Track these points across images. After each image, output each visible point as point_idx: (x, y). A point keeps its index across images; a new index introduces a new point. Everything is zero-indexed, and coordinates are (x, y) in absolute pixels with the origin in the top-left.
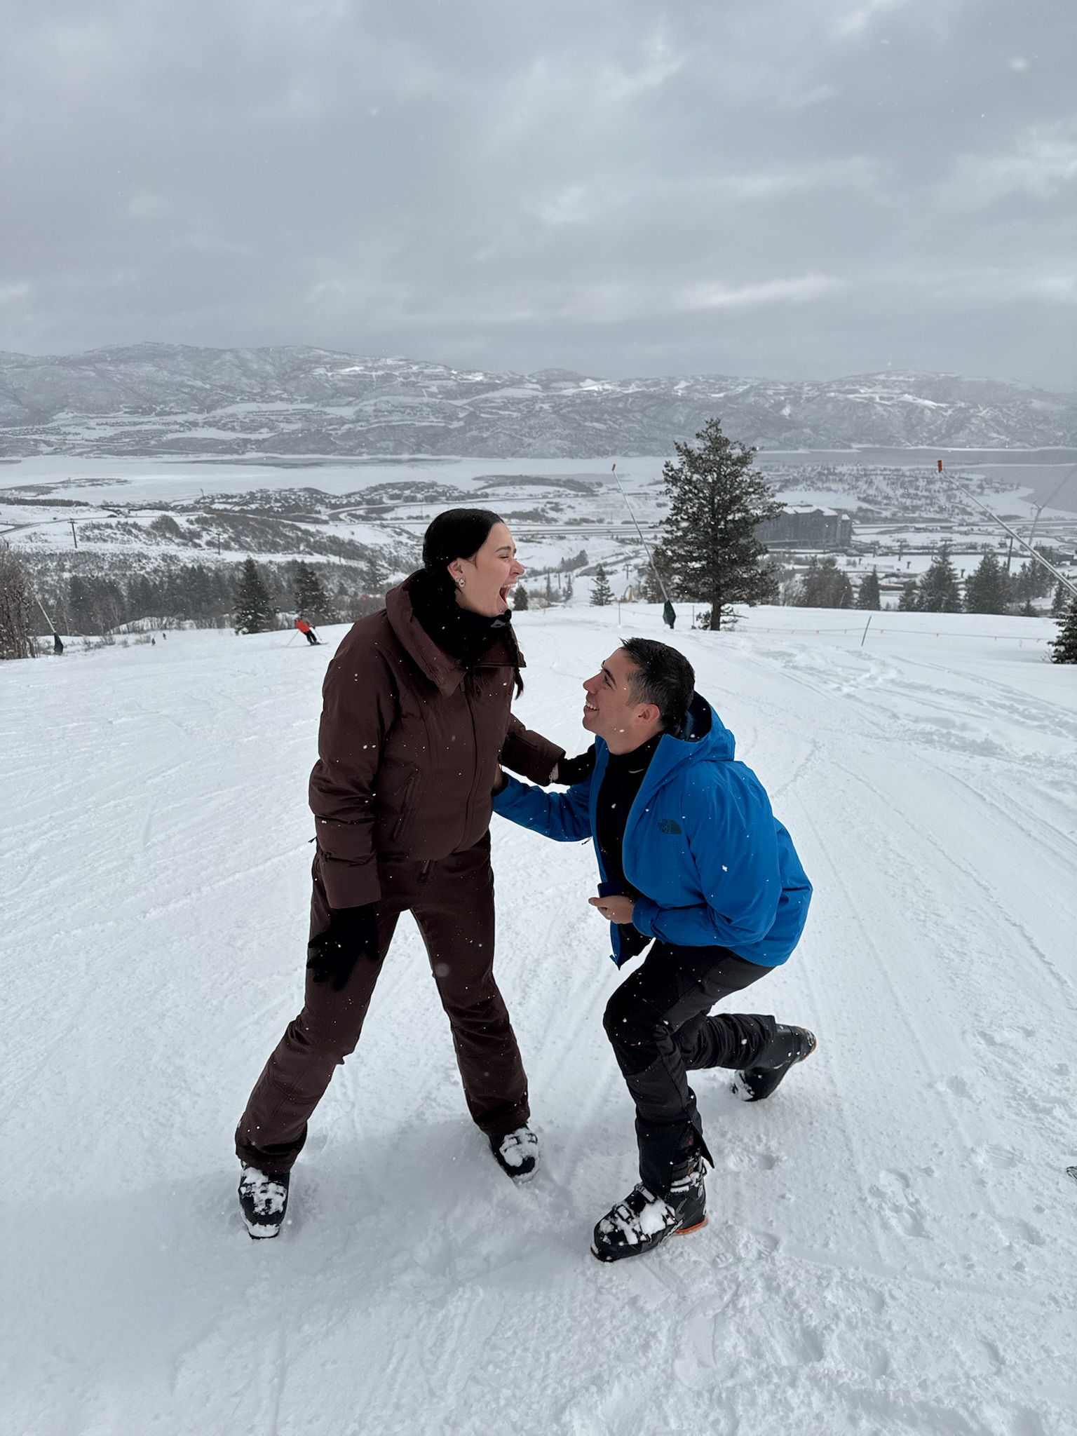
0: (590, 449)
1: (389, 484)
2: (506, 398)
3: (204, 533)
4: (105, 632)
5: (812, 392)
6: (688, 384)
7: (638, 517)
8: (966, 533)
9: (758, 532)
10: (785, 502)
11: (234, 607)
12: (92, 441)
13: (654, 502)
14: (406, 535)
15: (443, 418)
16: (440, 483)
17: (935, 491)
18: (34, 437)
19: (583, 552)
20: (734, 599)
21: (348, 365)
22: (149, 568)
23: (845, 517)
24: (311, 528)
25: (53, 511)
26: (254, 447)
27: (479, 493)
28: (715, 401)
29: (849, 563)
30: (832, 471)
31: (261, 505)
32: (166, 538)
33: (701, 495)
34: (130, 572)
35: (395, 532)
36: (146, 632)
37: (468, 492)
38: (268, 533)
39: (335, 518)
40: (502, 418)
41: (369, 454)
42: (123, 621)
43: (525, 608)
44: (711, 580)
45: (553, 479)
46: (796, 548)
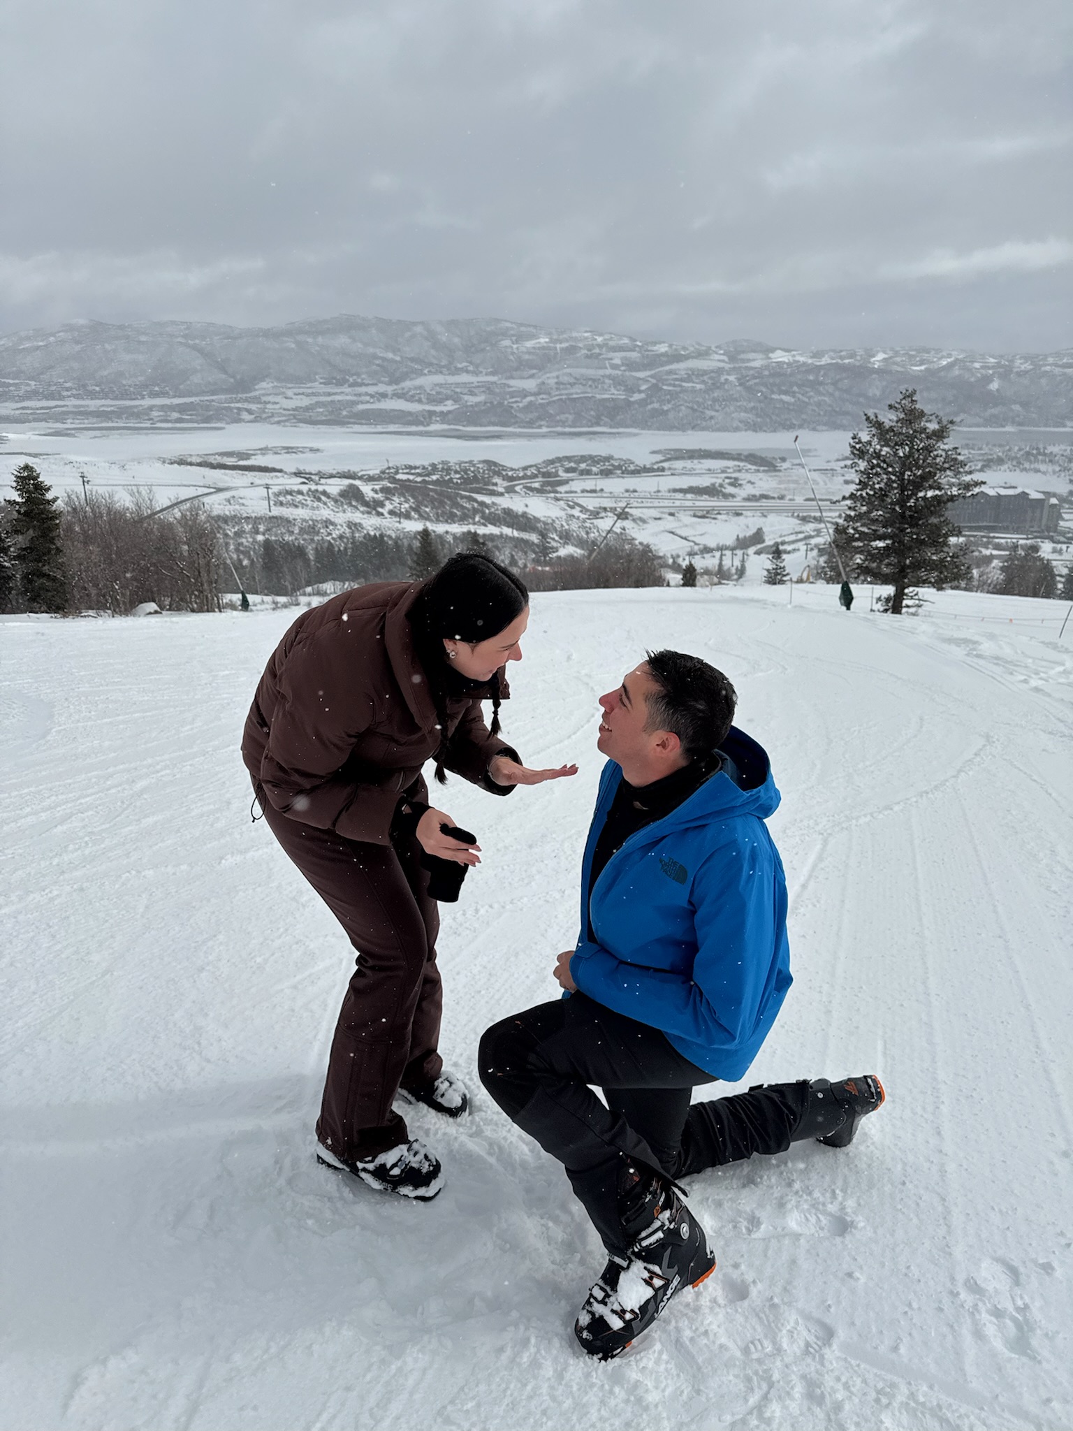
0: (775, 423)
1: (566, 457)
2: (691, 369)
3: (387, 503)
4: (292, 593)
5: (1025, 365)
6: (886, 356)
7: (820, 494)
9: (950, 512)
10: (984, 480)
12: (289, 410)
13: (841, 479)
14: (578, 509)
15: (624, 391)
16: (616, 456)
18: (237, 405)
19: (760, 529)
20: (919, 583)
21: (534, 336)
22: (335, 534)
23: (1054, 501)
24: (487, 500)
25: (251, 476)
26: (438, 419)
27: (655, 467)
28: (916, 373)
29: (1054, 551)
30: (1042, 451)
31: (442, 476)
32: (352, 505)
33: (890, 469)
34: (318, 538)
35: (569, 506)
37: (645, 466)
38: (446, 503)
39: (510, 490)
40: (684, 390)
41: (548, 427)
42: (309, 584)
43: (693, 585)
44: (896, 561)
45: (734, 453)
46: (996, 533)
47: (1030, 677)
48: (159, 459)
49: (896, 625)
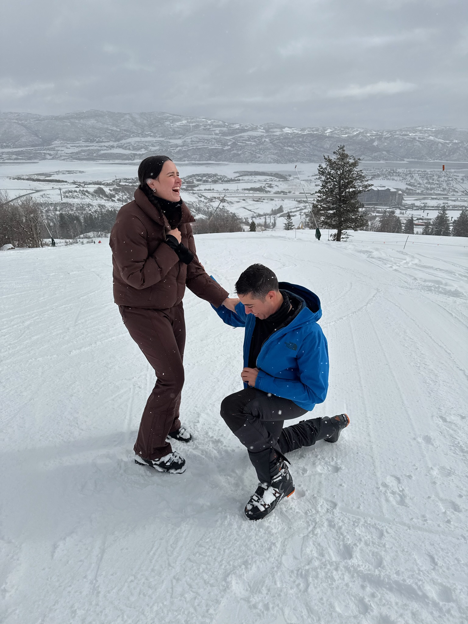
0: (286, 160)
1: (197, 174)
2: (249, 136)
3: (116, 195)
4: (74, 238)
5: (388, 135)
6: (331, 130)
7: (306, 191)
8: (454, 201)
9: (359, 198)
10: (373, 184)
12: (69, 154)
13: (314, 184)
14: (203, 198)
15: (221, 145)
16: (219, 174)
17: (441, 181)
18: (44, 152)
19: (281, 206)
20: (348, 228)
21: (180, 120)
22: (93, 210)
23: (400, 192)
25: (52, 185)
26: (138, 157)
27: (236, 179)
28: (344, 138)
29: (401, 213)
30: (395, 171)
32: (100, 197)
33: (335, 180)
34: (85, 212)
35: (199, 196)
36: (91, 238)
37: (231, 178)
40: (247, 145)
41: (188, 161)
42: (82, 233)
43: (254, 231)
44: (338, 219)
45: (269, 173)
46: (377, 206)
47: (393, 265)
48: (7, 177)
49: (339, 246)
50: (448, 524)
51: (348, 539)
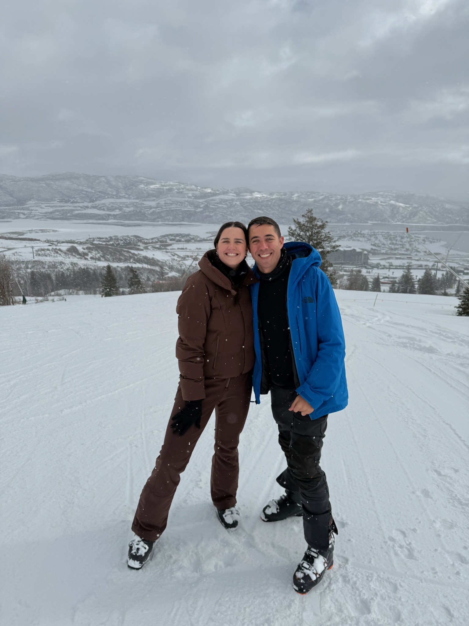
1: (170, 234)
2: (221, 199)
3: (89, 254)
4: (45, 295)
5: (351, 199)
6: (298, 195)
8: (418, 260)
9: (329, 258)
10: (340, 245)
11: (101, 285)
12: (43, 213)
14: (176, 256)
15: (194, 207)
16: (192, 234)
17: (404, 242)
18: (18, 211)
21: (154, 184)
22: (65, 268)
23: (366, 252)
24: (136, 252)
25: (24, 243)
26: (112, 217)
27: (208, 239)
28: (310, 202)
29: (367, 272)
30: (360, 232)
31: (115, 242)
32: (73, 255)
34: (57, 270)
35: (172, 255)
36: (62, 296)
37: (204, 238)
38: (117, 254)
39: (146, 248)
40: (219, 207)
41: (162, 221)
42: (52, 291)
46: (345, 265)
47: (366, 322)
50: (458, 576)
51: (364, 594)
